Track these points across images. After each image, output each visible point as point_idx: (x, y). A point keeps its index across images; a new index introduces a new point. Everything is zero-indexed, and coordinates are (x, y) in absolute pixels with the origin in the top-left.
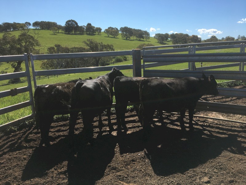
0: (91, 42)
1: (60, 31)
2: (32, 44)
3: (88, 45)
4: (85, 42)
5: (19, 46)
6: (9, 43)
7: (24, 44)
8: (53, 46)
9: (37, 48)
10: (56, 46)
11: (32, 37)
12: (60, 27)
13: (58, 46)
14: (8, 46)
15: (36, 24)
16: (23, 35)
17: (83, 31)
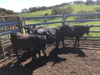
0: (98, 8)
1: (84, 4)
2: (71, 11)
3: (95, 10)
4: (94, 9)
5: (66, 12)
6: (63, 11)
7: (68, 11)
8: (79, 11)
9: (73, 12)
10: (81, 11)
11: (72, 8)
12: (84, 3)
13: (82, 11)
14: (63, 12)
15: (74, 2)
16: (69, 7)
17: (95, 4)
